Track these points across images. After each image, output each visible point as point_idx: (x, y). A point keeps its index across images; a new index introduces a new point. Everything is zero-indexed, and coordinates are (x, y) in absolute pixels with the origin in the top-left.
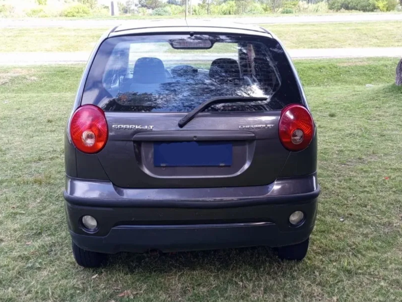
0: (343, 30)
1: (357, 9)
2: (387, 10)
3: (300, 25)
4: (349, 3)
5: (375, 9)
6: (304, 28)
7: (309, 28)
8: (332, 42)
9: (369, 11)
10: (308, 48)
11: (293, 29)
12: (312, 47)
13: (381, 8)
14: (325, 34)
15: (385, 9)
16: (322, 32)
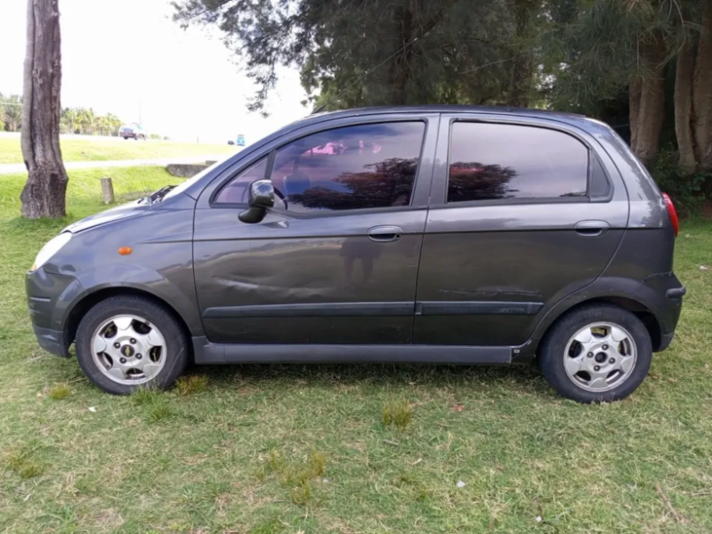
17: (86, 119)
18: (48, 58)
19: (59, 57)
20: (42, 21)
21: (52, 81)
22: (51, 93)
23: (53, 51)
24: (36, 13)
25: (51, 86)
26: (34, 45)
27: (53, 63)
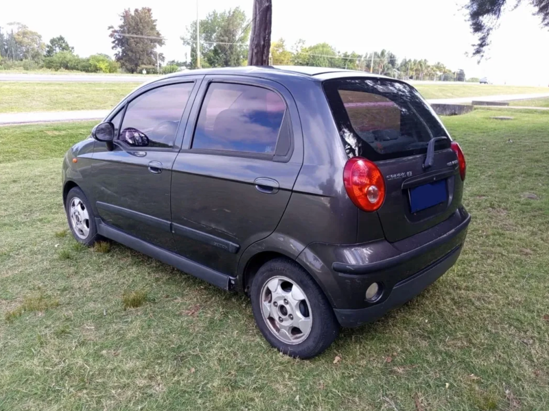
0: (97, 91)
1: (78, 69)
2: (110, 72)
3: (45, 85)
4: (68, 62)
5: (97, 70)
6: (52, 88)
7: (57, 87)
8: (92, 103)
9: (92, 72)
10: (69, 109)
11: (37, 88)
12: (72, 109)
13: (104, 69)
14: (80, 95)
15: (108, 71)
16: (77, 93)
17: (420, 68)
18: (262, 35)
19: (270, 33)
20: (259, 10)
21: (263, 50)
22: (262, 57)
23: (265, 29)
24: (257, 5)
25: (263, 53)
26: (255, 27)
27: (264, 38)
